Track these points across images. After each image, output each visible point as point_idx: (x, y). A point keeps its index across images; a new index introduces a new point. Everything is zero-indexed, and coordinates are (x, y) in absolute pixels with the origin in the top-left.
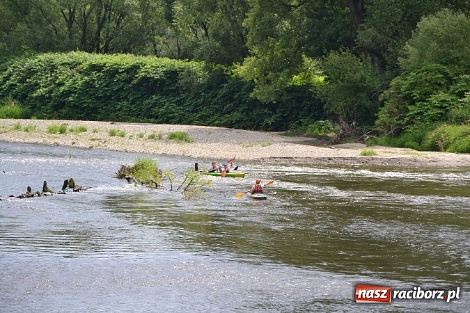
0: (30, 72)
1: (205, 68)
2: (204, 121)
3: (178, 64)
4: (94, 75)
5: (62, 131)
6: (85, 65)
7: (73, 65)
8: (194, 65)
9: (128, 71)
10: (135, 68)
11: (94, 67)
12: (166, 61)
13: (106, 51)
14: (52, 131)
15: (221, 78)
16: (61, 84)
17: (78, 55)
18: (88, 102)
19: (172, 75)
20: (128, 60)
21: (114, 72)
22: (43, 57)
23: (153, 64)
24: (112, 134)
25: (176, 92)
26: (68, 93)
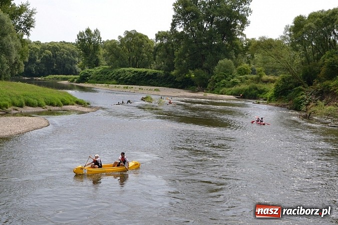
0: (119, 73)
1: (164, 72)
2: (163, 86)
3: (157, 71)
4: (135, 74)
5: (127, 88)
6: (133, 71)
7: (130, 71)
8: (161, 71)
9: (144, 73)
10: (146, 72)
11: (135, 72)
12: (154, 70)
13: (138, 68)
14: (124, 88)
15: (168, 75)
16: (127, 76)
17: (131, 69)
18: (133, 80)
19: (155, 74)
20: (144, 70)
21: (140, 73)
22: (122, 69)
23: (150, 71)
24: (140, 89)
25: (156, 78)
26: (129, 78)
